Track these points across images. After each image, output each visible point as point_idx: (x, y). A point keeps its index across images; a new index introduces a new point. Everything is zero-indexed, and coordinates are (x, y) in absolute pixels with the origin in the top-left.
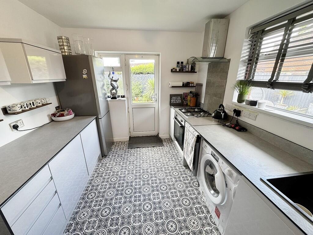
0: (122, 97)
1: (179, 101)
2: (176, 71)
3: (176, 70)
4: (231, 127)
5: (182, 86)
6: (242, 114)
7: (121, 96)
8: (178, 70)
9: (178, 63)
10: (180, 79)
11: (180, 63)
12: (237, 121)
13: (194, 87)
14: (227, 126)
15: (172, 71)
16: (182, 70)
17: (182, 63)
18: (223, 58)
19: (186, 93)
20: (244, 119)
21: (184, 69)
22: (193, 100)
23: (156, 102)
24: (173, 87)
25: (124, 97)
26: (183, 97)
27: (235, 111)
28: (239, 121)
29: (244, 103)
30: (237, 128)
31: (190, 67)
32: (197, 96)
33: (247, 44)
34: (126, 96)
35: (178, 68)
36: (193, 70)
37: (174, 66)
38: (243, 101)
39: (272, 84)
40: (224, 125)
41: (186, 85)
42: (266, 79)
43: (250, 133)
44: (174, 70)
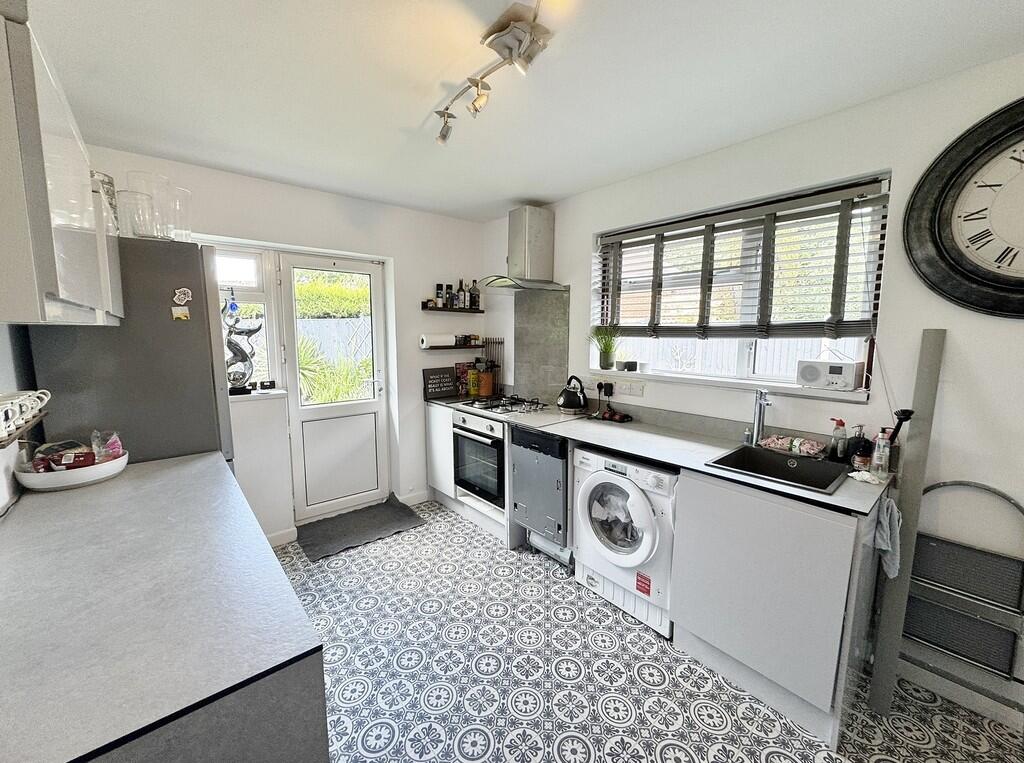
0: (263, 386)
1: (448, 387)
2: (436, 308)
3: (436, 304)
4: (604, 419)
5: (453, 344)
6: (616, 389)
7: (262, 384)
8: (440, 305)
9: (439, 287)
10: (447, 328)
11: (444, 287)
12: (608, 405)
13: (478, 346)
14: (596, 418)
15: (425, 306)
16: (449, 307)
17: (449, 287)
18: (552, 282)
19: (463, 364)
20: (621, 399)
21: (455, 302)
22: (486, 379)
23: (380, 395)
24: (432, 348)
25: (272, 385)
26: (456, 375)
27: (600, 386)
28: (614, 406)
29: (614, 369)
30: (617, 417)
31: (468, 298)
32: (494, 367)
33: (597, 261)
34: (278, 382)
35: (440, 300)
36: (474, 307)
37: (430, 294)
38: (612, 365)
39: (655, 330)
40: (590, 418)
41: (464, 343)
42: (645, 322)
43: (639, 421)
44: (431, 305)
